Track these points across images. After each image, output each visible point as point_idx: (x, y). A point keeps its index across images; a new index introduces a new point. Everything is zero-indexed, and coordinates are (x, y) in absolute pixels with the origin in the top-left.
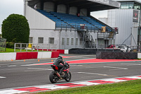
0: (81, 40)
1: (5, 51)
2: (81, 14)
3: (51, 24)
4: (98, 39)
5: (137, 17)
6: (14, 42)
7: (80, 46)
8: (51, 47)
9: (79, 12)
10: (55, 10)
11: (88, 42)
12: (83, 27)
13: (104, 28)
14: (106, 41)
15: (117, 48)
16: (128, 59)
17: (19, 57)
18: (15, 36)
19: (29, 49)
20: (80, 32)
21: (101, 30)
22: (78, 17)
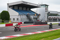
0: (28, 19)
1: (2, 24)
2: (27, 10)
3: (17, 13)
4: (34, 18)
5: (47, 10)
6: (5, 20)
7: (27, 21)
8: (18, 21)
9: (27, 9)
10: (19, 9)
11: (30, 19)
12: (28, 14)
13: (36, 14)
14: (37, 19)
15: (40, 21)
16: (44, 24)
17: (7, 25)
18: (5, 18)
19: (10, 22)
20: (27, 16)
21: (34, 15)
22: (26, 11)
